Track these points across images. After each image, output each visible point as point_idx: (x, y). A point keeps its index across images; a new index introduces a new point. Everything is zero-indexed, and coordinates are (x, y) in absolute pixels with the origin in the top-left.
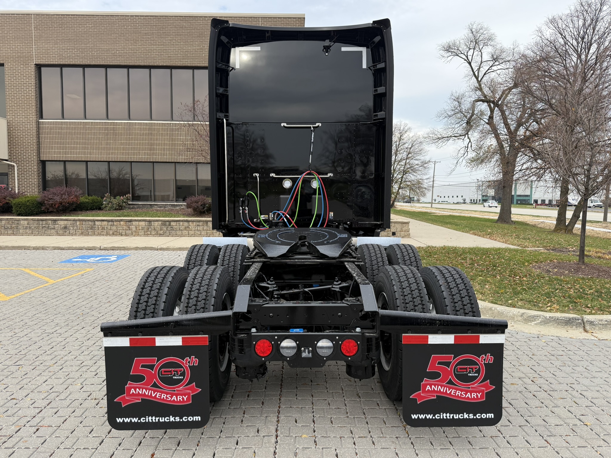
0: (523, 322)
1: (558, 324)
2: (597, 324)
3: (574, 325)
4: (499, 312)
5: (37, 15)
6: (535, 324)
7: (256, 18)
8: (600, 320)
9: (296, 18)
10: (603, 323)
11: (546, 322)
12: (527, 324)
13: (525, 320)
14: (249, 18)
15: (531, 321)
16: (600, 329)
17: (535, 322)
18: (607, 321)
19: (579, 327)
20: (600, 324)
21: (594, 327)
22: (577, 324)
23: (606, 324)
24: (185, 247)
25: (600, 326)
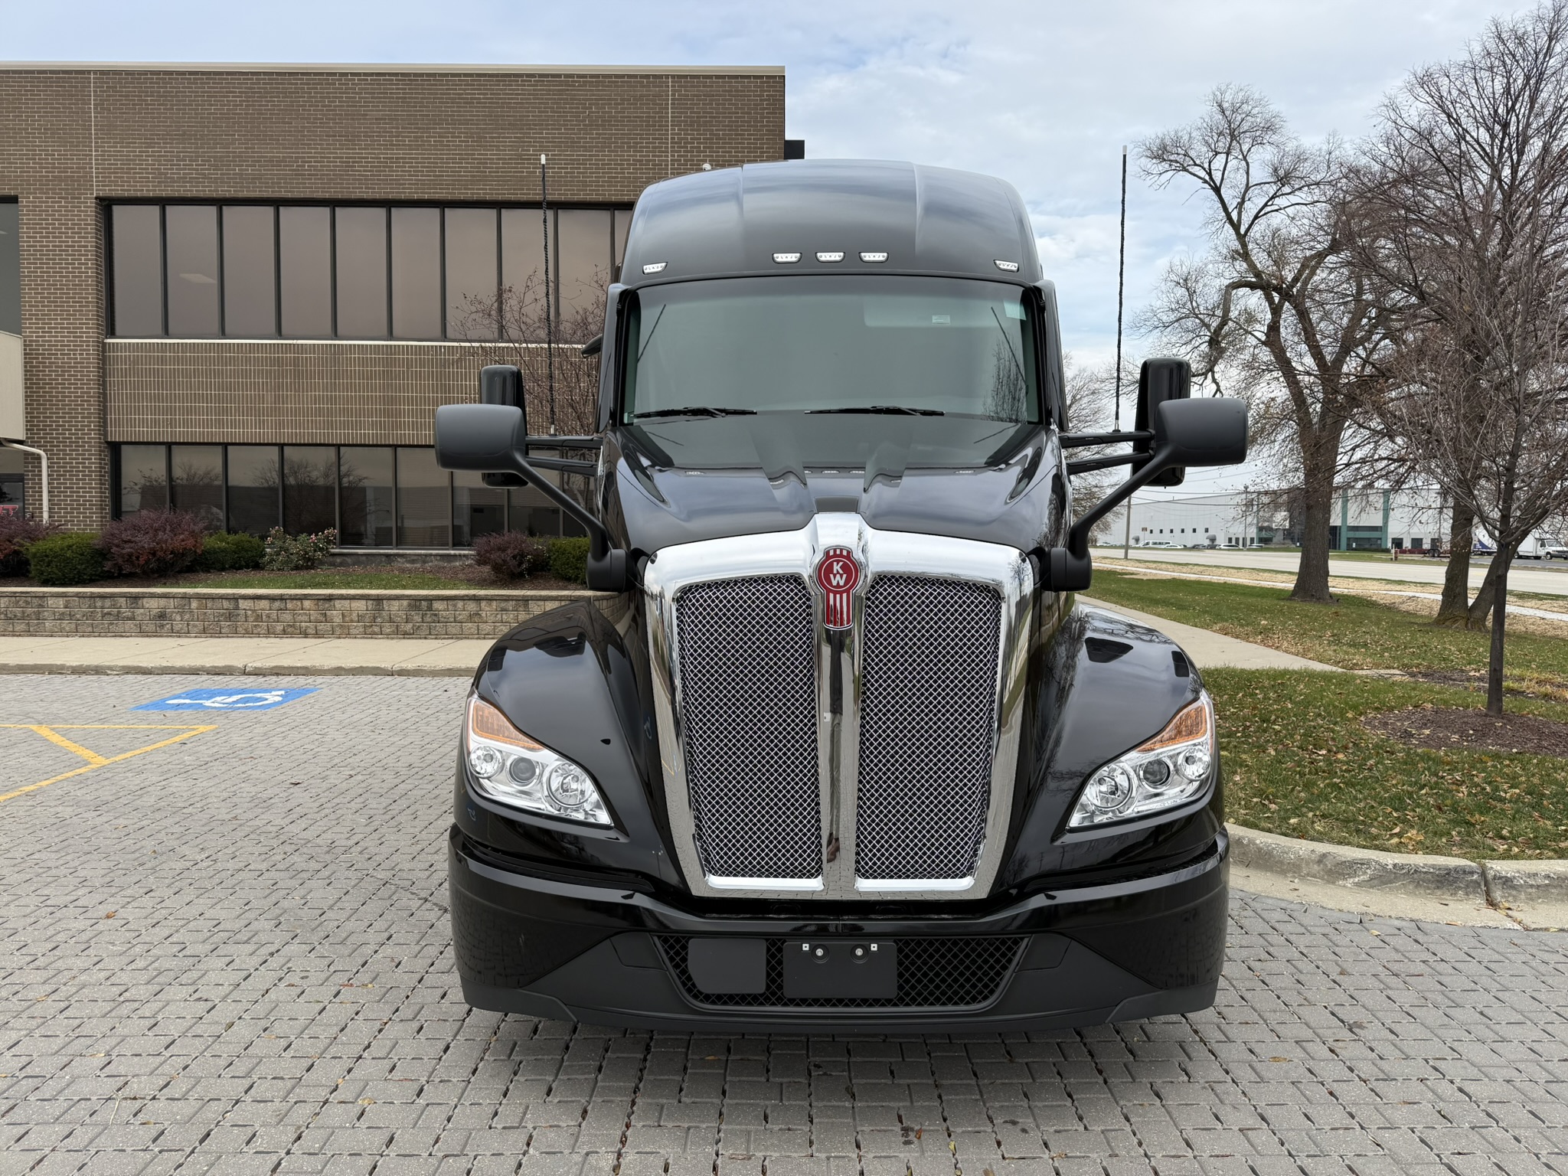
0: (1323, 879)
1: (1418, 885)
2: (1521, 885)
3: (1460, 888)
4: (1260, 849)
5: (102, 72)
6: (1357, 885)
7: (661, 76)
8: (1529, 876)
9: (762, 77)
10: (1540, 882)
11: (1385, 878)
12: (1333, 883)
13: (1330, 872)
14: (642, 76)
15: (1344, 876)
16: (1532, 899)
17: (1356, 880)
18: (1548, 877)
19: (1474, 892)
20: (1532, 886)
21: (1514, 892)
22: (1467, 886)
23: (1546, 885)
24: (463, 666)
25: (1530, 890)
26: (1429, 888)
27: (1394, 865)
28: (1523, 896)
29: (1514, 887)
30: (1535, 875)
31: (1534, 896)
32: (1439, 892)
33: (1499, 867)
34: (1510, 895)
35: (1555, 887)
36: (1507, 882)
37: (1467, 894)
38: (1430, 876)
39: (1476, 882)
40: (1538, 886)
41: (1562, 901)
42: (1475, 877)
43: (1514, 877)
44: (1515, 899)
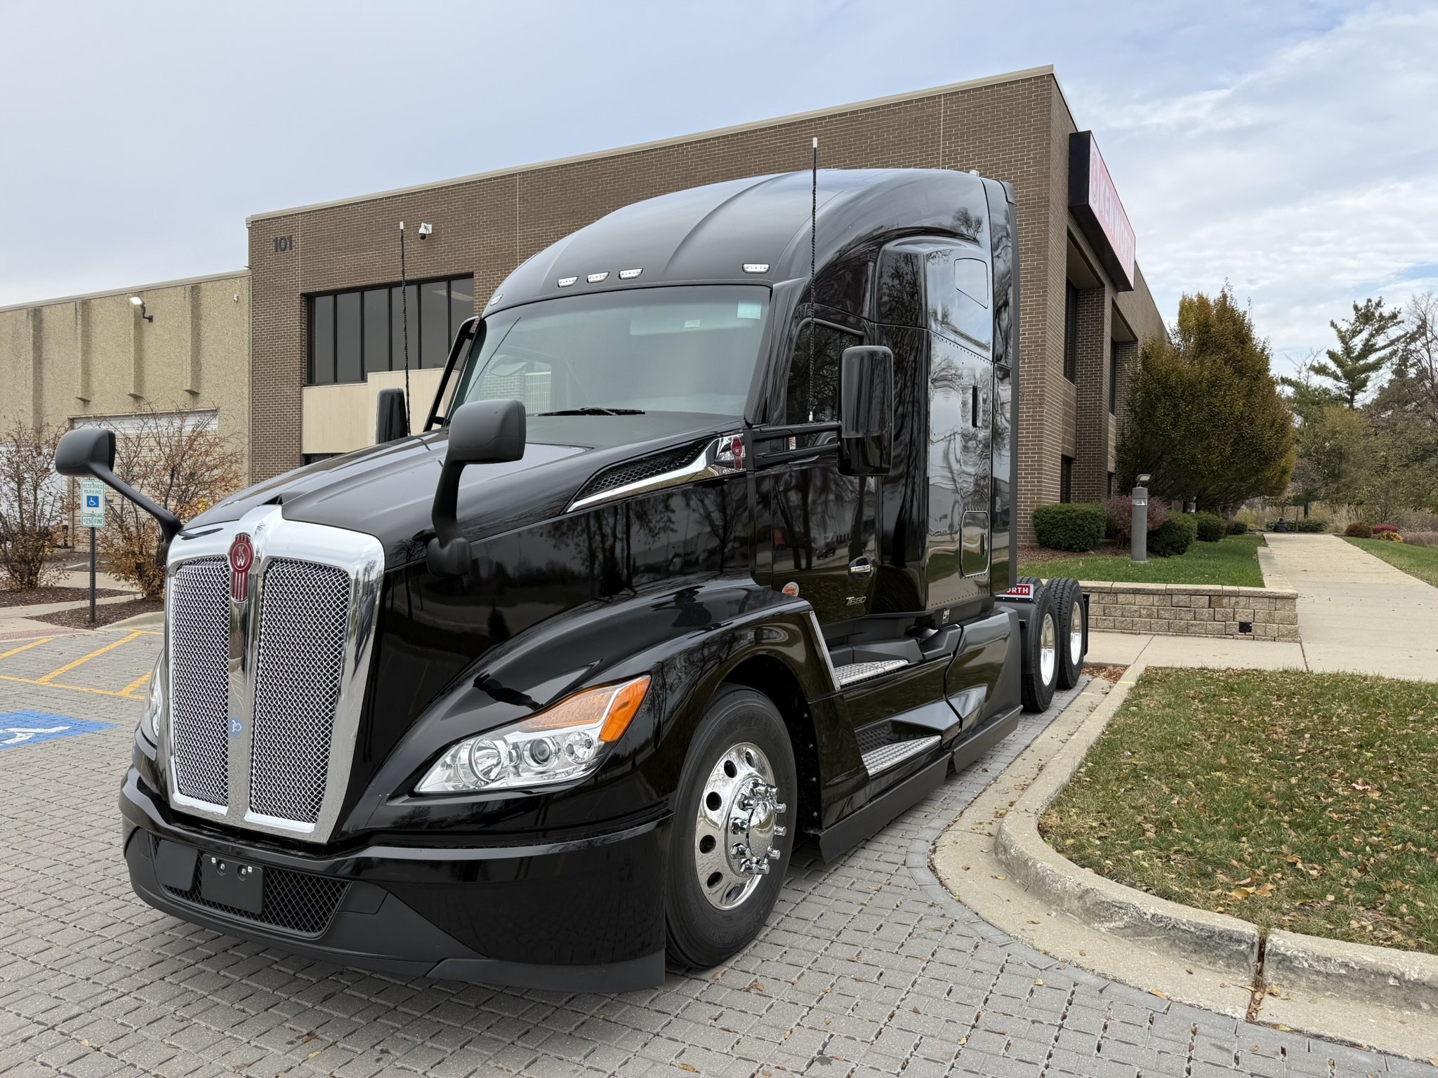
0: (1080, 918)
1: (1173, 944)
2: (1303, 969)
3: (1221, 957)
4: (1038, 873)
5: (524, 173)
6: (1111, 930)
7: (934, 97)
8: (1318, 959)
9: (1030, 79)
10: (1331, 969)
11: (1141, 928)
12: (1089, 924)
13: (1087, 911)
14: (917, 101)
15: (1103, 919)
16: (1316, 990)
17: (1110, 926)
18: (1346, 965)
19: (1242, 967)
20: (1318, 973)
21: (1292, 976)
23: (1340, 975)
25: (1315, 977)
26: (1185, 951)
27: (1153, 916)
28: (1303, 983)
29: (1292, 970)
30: (1328, 959)
31: (1320, 985)
32: (1195, 957)
33: (1281, 941)
34: (1285, 978)
35: (1354, 980)
36: (1285, 961)
37: (1228, 966)
38: (1188, 936)
39: (1242, 953)
40: (1328, 975)
41: (1362, 1000)
42: (1243, 947)
43: (1296, 957)
44: (1292, 984)
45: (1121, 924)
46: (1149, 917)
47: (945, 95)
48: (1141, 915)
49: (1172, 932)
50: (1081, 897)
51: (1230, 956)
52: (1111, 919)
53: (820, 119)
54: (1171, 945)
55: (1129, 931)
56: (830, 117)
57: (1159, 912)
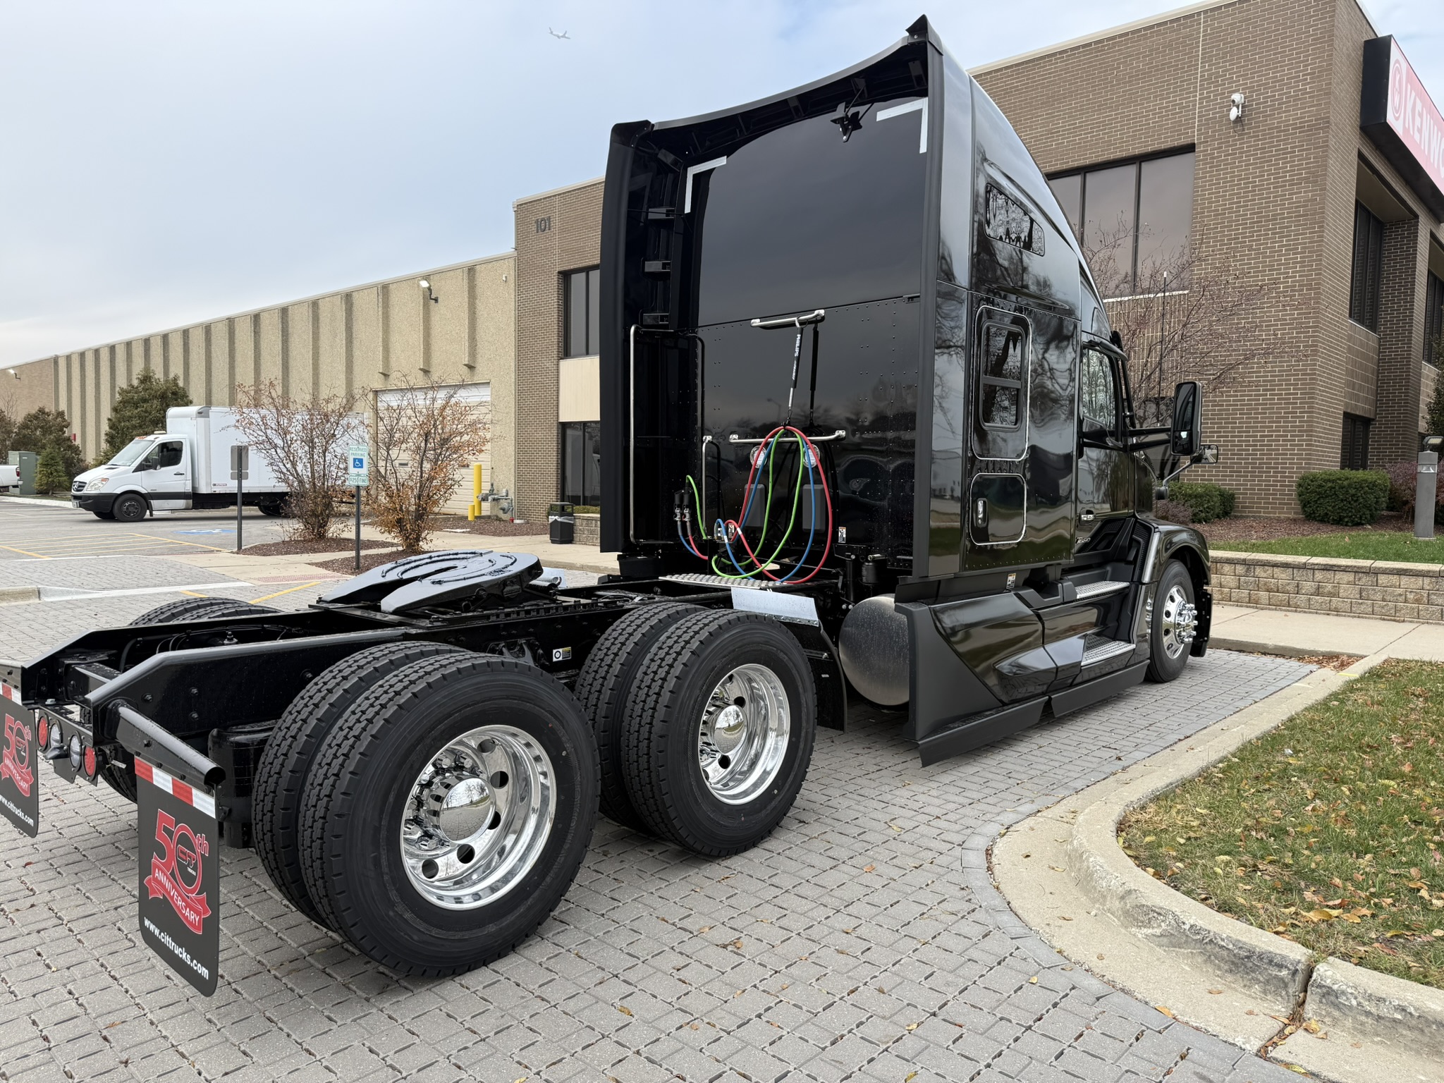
0: (1118, 919)
2: (1351, 1007)
4: (1088, 869)
6: (1148, 938)
8: (1370, 998)
10: (1384, 1011)
11: (1176, 941)
12: (1127, 928)
13: (1126, 913)
15: (1140, 924)
16: (1363, 1033)
17: (1150, 931)
19: (1276, 993)
20: (1368, 1014)
21: (1336, 1014)
23: (1395, 1020)
25: (1363, 1018)
26: (1219, 969)
27: (1192, 926)
28: (1349, 1023)
29: (1337, 1006)
30: (1381, 1000)
31: (1368, 1028)
32: (1230, 978)
33: (1332, 972)
34: (1329, 1014)
35: (1410, 1028)
36: (1329, 994)
37: (1265, 992)
38: (1225, 953)
39: (1282, 980)
40: (1379, 1018)
41: (1418, 1052)
42: (1284, 973)
43: (1343, 993)
44: (1335, 1022)
45: (1158, 931)
46: (1187, 927)
47: (1206, 12)
48: (1179, 923)
49: (1209, 947)
50: (1122, 898)
51: (1268, 982)
52: (1148, 924)
53: (1061, 52)
54: (1205, 961)
55: (1165, 940)
56: (1072, 49)
57: (1200, 923)
